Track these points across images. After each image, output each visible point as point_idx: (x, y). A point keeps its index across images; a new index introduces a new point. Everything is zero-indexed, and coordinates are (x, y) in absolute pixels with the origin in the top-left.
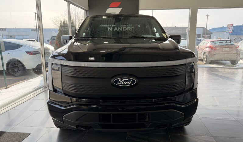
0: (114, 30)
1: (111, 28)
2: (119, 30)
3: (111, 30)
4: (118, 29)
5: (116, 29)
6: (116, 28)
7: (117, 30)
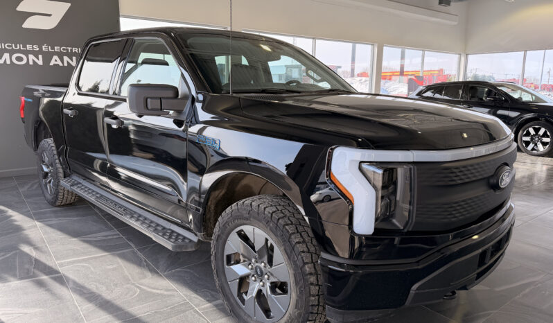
0: (52, 64)
1: (40, 56)
2: (66, 64)
3: (40, 62)
4: (62, 61)
5: (55, 60)
6: (55, 57)
7: (61, 64)
